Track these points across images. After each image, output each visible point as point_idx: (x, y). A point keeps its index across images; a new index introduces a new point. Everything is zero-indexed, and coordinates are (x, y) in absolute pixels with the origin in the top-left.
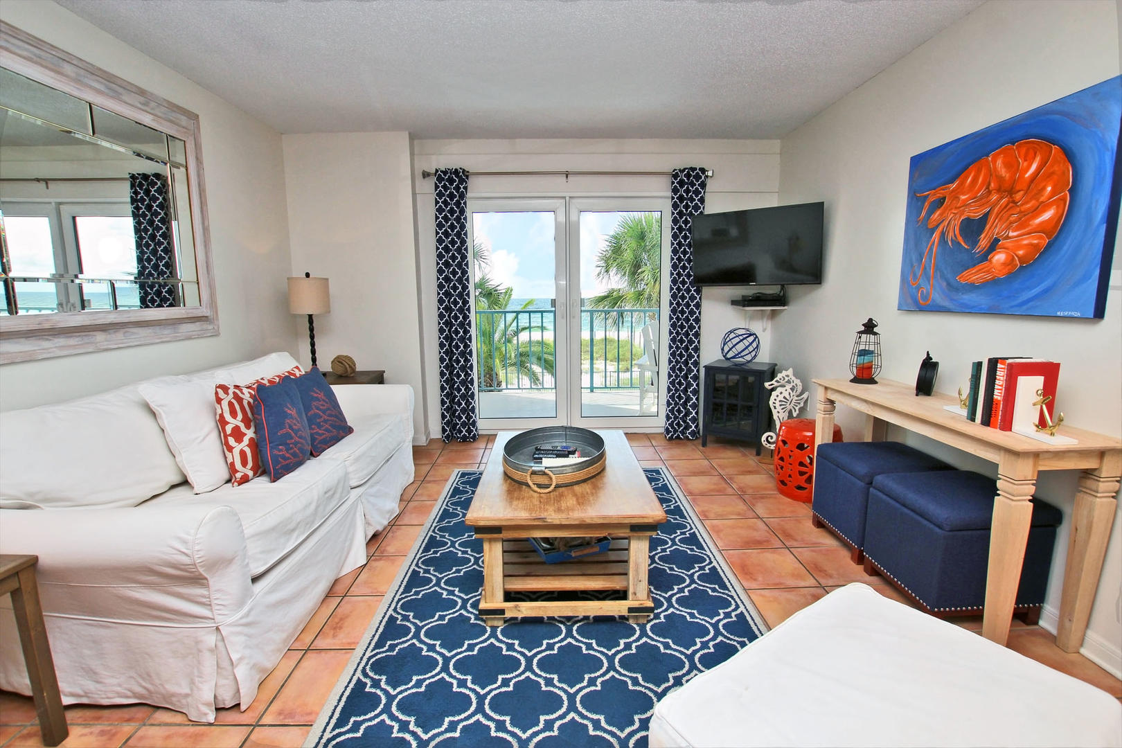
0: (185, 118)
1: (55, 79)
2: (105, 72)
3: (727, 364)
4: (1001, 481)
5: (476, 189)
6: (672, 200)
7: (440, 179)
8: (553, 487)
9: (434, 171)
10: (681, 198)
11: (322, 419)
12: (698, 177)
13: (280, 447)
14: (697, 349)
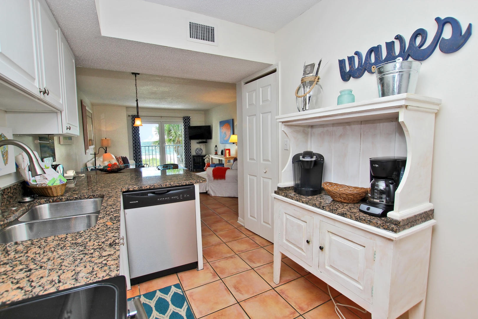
3: (197, 155)
6: (184, 123)
7: (133, 117)
9: (131, 115)
10: (186, 122)
12: (188, 118)
14: (190, 152)
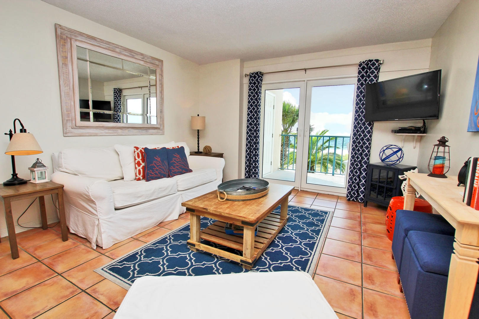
0: (158, 62)
1: (111, 53)
2: (129, 49)
3: (382, 164)
4: (455, 243)
5: (266, 80)
6: (358, 77)
7: (251, 77)
8: (225, 199)
9: (249, 74)
10: (363, 76)
11: (176, 165)
12: (373, 64)
13: (150, 170)
14: (367, 155)
